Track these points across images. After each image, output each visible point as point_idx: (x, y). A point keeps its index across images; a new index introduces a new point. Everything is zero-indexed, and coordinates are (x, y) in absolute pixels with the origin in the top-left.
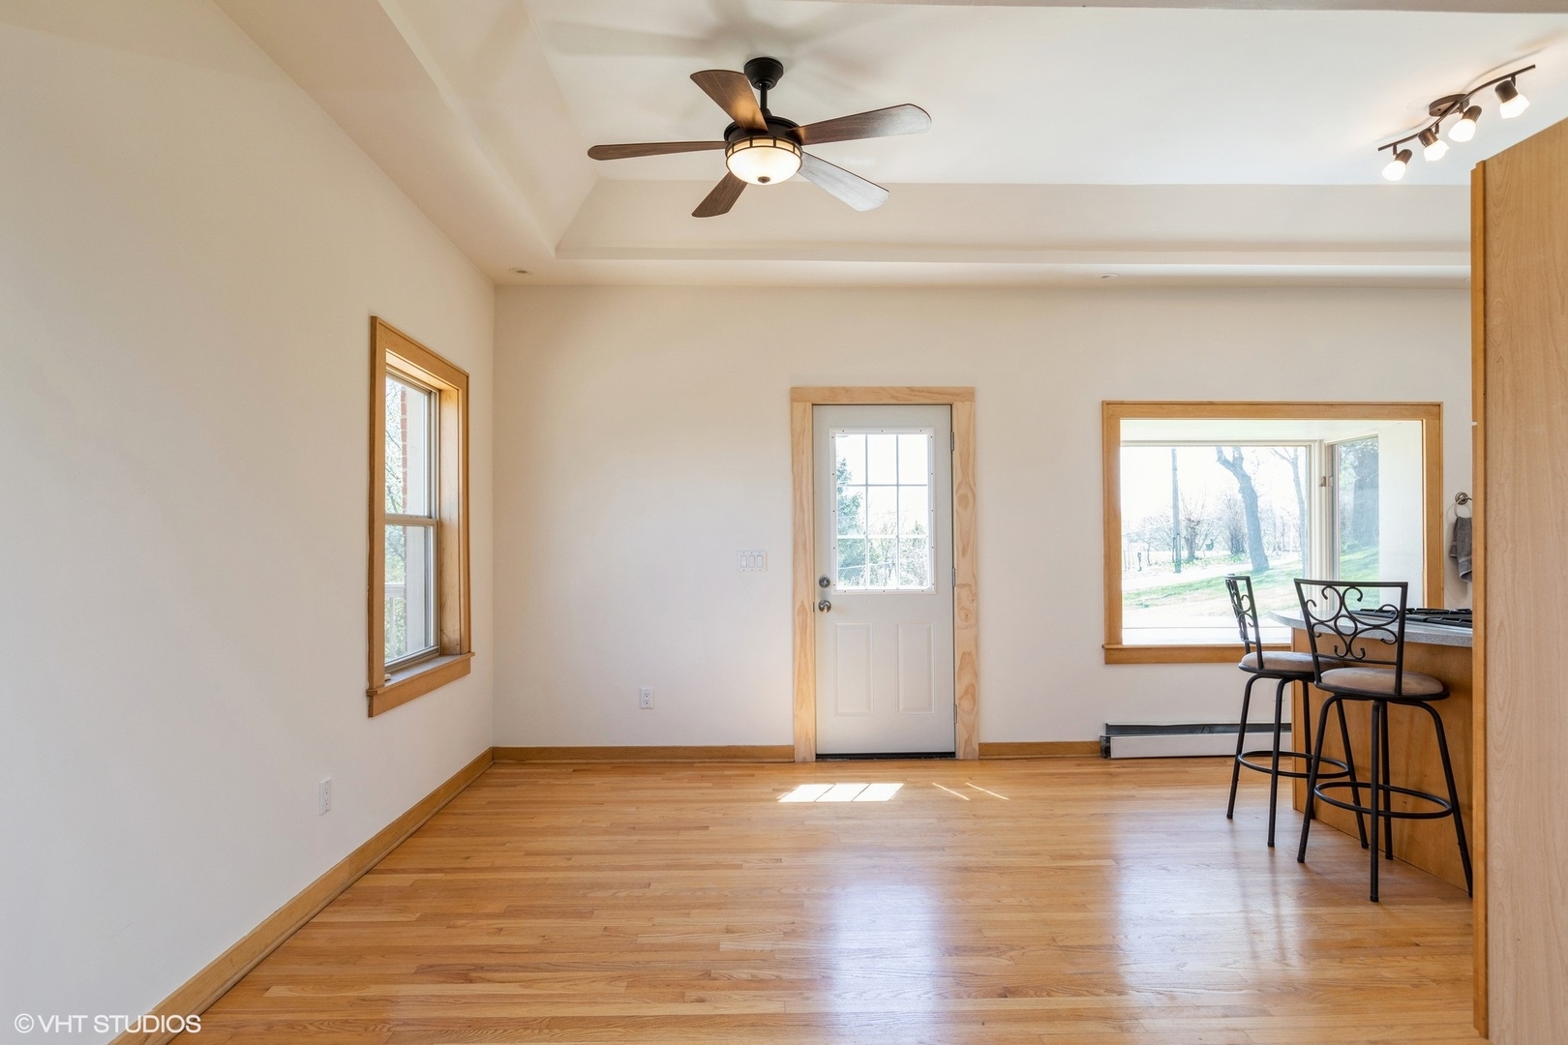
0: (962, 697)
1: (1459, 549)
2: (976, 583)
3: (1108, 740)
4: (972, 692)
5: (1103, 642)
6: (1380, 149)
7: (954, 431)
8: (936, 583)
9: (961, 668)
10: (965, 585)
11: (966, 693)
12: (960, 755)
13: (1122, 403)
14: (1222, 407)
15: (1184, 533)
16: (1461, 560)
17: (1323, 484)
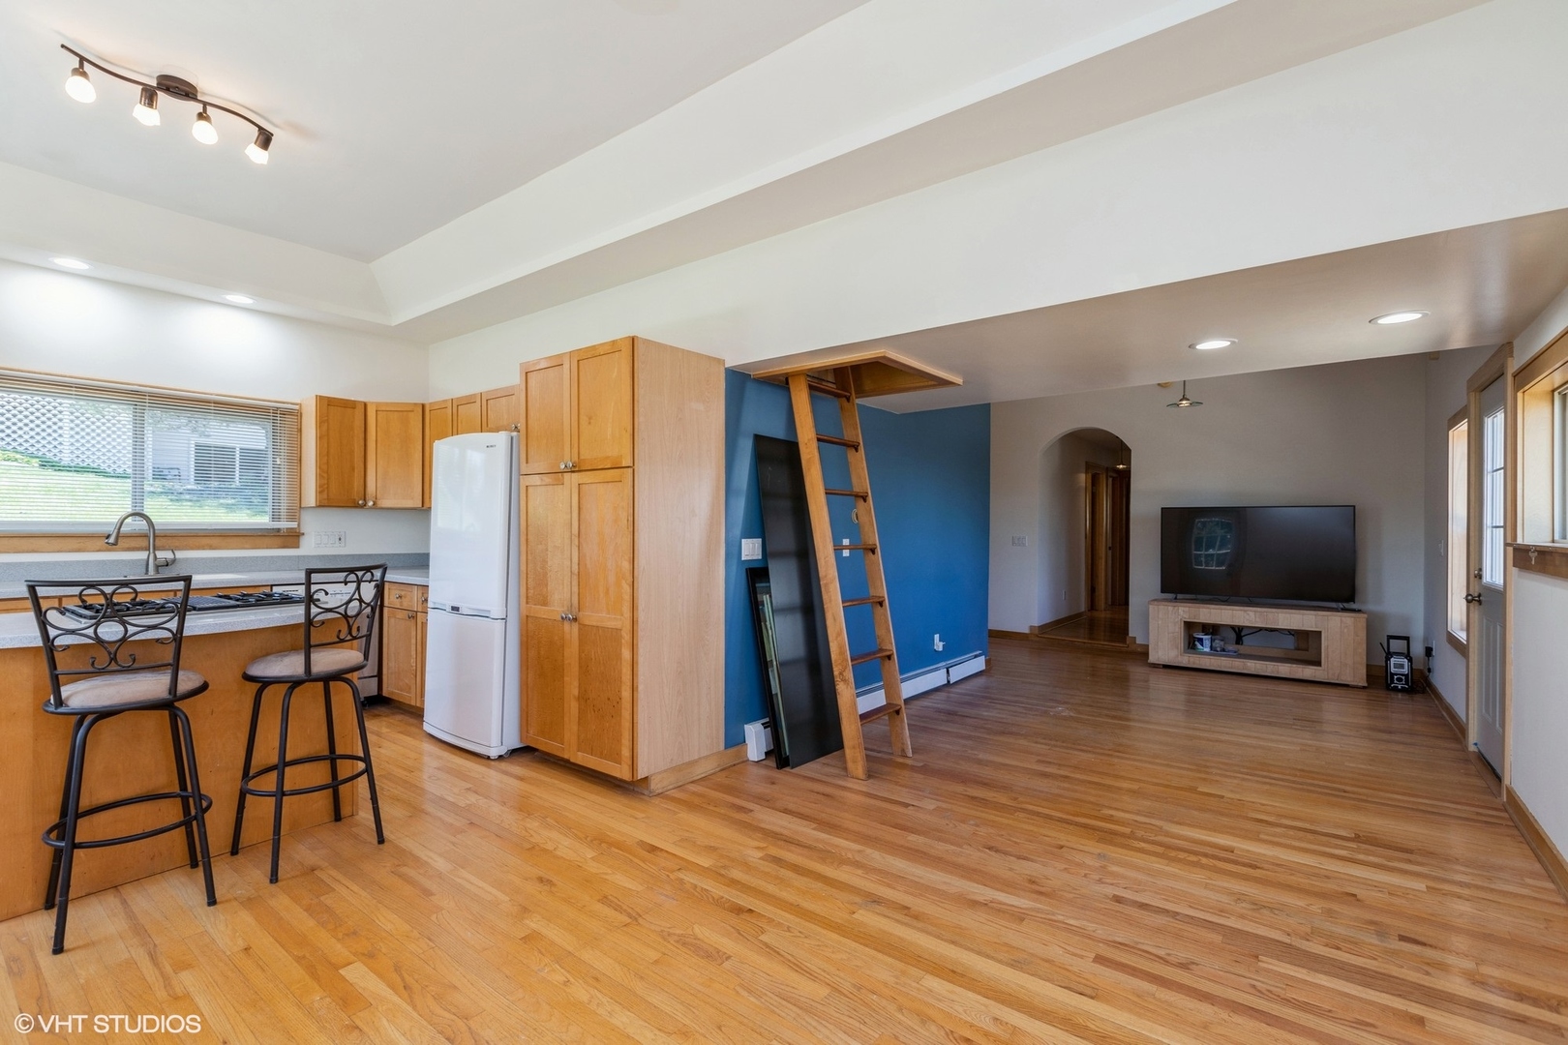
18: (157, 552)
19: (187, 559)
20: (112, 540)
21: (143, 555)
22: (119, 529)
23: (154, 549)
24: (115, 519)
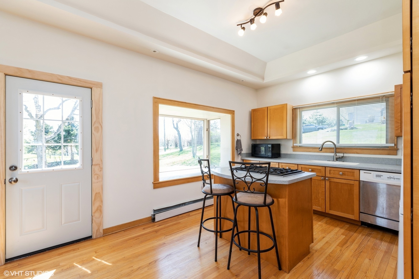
0: (95, 212)
1: (238, 147)
2: (102, 163)
3: (154, 215)
4: (100, 209)
5: (152, 181)
6: (237, 25)
7: (92, 99)
8: (83, 164)
9: (95, 199)
10: (97, 165)
11: (97, 210)
12: (94, 237)
13: (159, 99)
14: (188, 104)
15: (166, 143)
16: (238, 150)
17: (207, 130)
18: (337, 154)
19: (349, 157)
20: (320, 149)
21: (333, 154)
22: (323, 146)
23: (336, 153)
24: (322, 143)
